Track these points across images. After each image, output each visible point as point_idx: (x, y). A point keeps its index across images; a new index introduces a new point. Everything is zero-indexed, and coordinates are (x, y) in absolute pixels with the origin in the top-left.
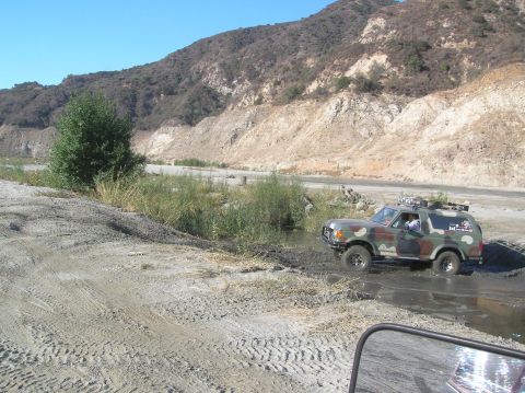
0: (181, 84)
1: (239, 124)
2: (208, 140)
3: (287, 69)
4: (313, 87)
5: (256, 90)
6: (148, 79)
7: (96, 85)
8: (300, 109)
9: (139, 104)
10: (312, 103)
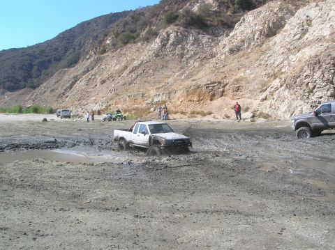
0: (67, 54)
3: (127, 23)
6: (43, 51)
8: (131, 51)
10: (142, 45)
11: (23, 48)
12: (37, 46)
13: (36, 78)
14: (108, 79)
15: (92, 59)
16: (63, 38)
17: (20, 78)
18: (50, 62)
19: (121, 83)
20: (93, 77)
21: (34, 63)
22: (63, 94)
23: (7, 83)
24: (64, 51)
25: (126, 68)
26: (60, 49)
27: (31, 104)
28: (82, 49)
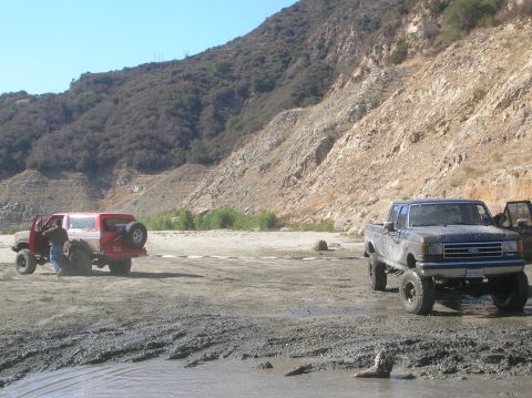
5: (391, 32)
6: (225, 68)
10: (520, 28)
11: (175, 63)
12: (211, 54)
13: (211, 136)
14: (430, 128)
15: (372, 78)
16: (279, 29)
17: (171, 138)
18: (244, 93)
19: (475, 137)
20: (384, 126)
21: (204, 99)
22: (298, 175)
23: (138, 153)
24: (279, 65)
25: (480, 95)
26: (270, 58)
27: (210, 207)
28: (330, 56)
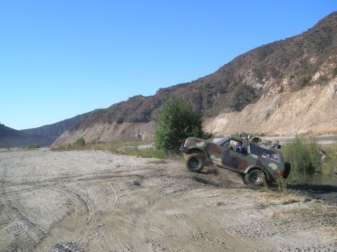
0: (230, 86)
1: (270, 107)
2: (251, 119)
3: (298, 67)
4: (317, 76)
5: (278, 83)
6: (208, 85)
7: (177, 93)
8: (310, 92)
9: (205, 101)
10: (317, 87)
12: (201, 80)
16: (224, 71)
21: (203, 96)
24: (226, 84)
